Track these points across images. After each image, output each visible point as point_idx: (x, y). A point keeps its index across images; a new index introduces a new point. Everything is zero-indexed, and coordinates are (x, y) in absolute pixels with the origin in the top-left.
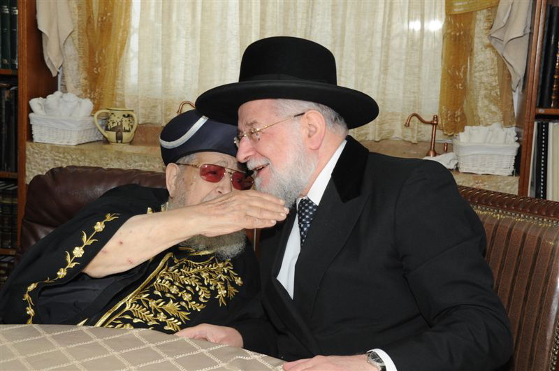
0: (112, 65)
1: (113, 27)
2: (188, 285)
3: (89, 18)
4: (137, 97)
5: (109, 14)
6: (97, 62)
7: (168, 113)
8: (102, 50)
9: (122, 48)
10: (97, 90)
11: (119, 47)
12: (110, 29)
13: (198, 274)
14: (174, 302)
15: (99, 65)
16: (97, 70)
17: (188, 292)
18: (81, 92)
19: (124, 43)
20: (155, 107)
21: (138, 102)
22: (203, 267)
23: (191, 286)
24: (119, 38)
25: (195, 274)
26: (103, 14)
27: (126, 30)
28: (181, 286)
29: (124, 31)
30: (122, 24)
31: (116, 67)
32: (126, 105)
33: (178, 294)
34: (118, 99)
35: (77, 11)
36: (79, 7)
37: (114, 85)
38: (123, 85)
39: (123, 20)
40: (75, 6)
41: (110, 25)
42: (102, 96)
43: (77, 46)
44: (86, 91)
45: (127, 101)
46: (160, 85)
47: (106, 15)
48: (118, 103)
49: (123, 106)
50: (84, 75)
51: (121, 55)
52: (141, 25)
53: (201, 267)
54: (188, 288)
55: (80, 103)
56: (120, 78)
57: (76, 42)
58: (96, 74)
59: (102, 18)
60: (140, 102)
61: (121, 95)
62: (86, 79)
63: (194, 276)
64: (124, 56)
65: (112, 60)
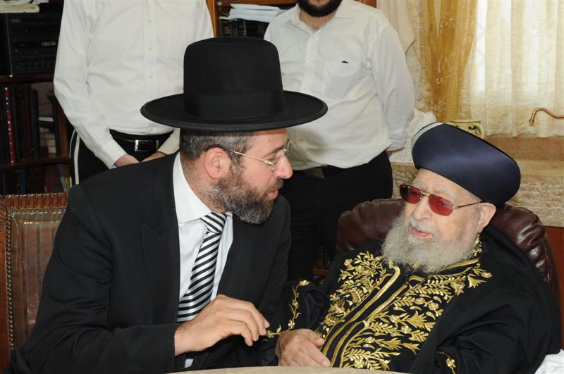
0: (455, 74)
1: (457, 32)
2: (436, 295)
3: (432, 24)
4: (485, 105)
5: (451, 19)
6: (439, 71)
7: (520, 122)
8: (444, 59)
9: (467, 54)
10: (440, 102)
11: (463, 53)
12: (453, 35)
13: (449, 285)
14: (420, 314)
15: (442, 75)
16: (439, 81)
17: (435, 302)
18: (424, 105)
19: (468, 49)
20: (505, 115)
21: (485, 112)
22: (456, 278)
23: (439, 296)
24: (464, 44)
25: (445, 285)
26: (445, 20)
27: (471, 35)
28: (428, 297)
29: (468, 35)
30: (467, 28)
31: (460, 75)
32: (472, 115)
33: (424, 304)
34: (463, 110)
35: (418, 19)
36: (421, 15)
37: (458, 95)
38: (468, 94)
39: (467, 23)
40: (417, 14)
41: (453, 30)
42: (445, 109)
43: (419, 56)
44: (429, 103)
45: (474, 111)
46: (510, 90)
47: (448, 20)
48: (463, 114)
49: (469, 116)
50: (428, 86)
51: (465, 62)
52: (488, 26)
53: (453, 278)
54: (436, 298)
55: (422, 117)
56: (465, 87)
57: (418, 51)
58: (439, 85)
59: (444, 24)
60: (488, 111)
61: (466, 105)
62: (428, 90)
63: (443, 286)
64: (469, 62)
65: (456, 68)
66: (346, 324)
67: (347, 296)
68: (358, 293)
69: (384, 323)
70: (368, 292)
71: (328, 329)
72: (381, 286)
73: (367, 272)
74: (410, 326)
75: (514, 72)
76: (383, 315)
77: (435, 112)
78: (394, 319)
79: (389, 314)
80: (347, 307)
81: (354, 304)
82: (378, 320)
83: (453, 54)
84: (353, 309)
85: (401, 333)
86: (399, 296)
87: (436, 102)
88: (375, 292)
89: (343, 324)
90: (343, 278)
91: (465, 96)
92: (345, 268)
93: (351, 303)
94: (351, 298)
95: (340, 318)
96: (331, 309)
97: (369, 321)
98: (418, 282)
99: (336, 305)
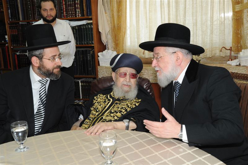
13: (127, 104)
14: (119, 113)
28: (121, 108)
33: (121, 110)
54: (124, 108)
63: (125, 105)
64: (126, 36)
65: (122, 38)
66: (97, 117)
67: (96, 108)
68: (100, 107)
69: (109, 116)
70: (103, 107)
71: (91, 119)
72: (107, 105)
73: (101, 100)
74: (117, 116)
75: (138, 39)
76: (109, 114)
77: (116, 51)
78: (112, 115)
79: (110, 113)
80: (97, 111)
81: (99, 111)
82: (107, 116)
83: (121, 34)
84: (99, 112)
85: (114, 119)
86: (113, 108)
87: (117, 48)
88: (105, 107)
89: (96, 117)
90: (94, 102)
91: (124, 46)
92: (95, 99)
93: (98, 110)
94: (97, 109)
95: (95, 115)
96: (92, 112)
97: (104, 116)
98: (118, 103)
99: (93, 111)
